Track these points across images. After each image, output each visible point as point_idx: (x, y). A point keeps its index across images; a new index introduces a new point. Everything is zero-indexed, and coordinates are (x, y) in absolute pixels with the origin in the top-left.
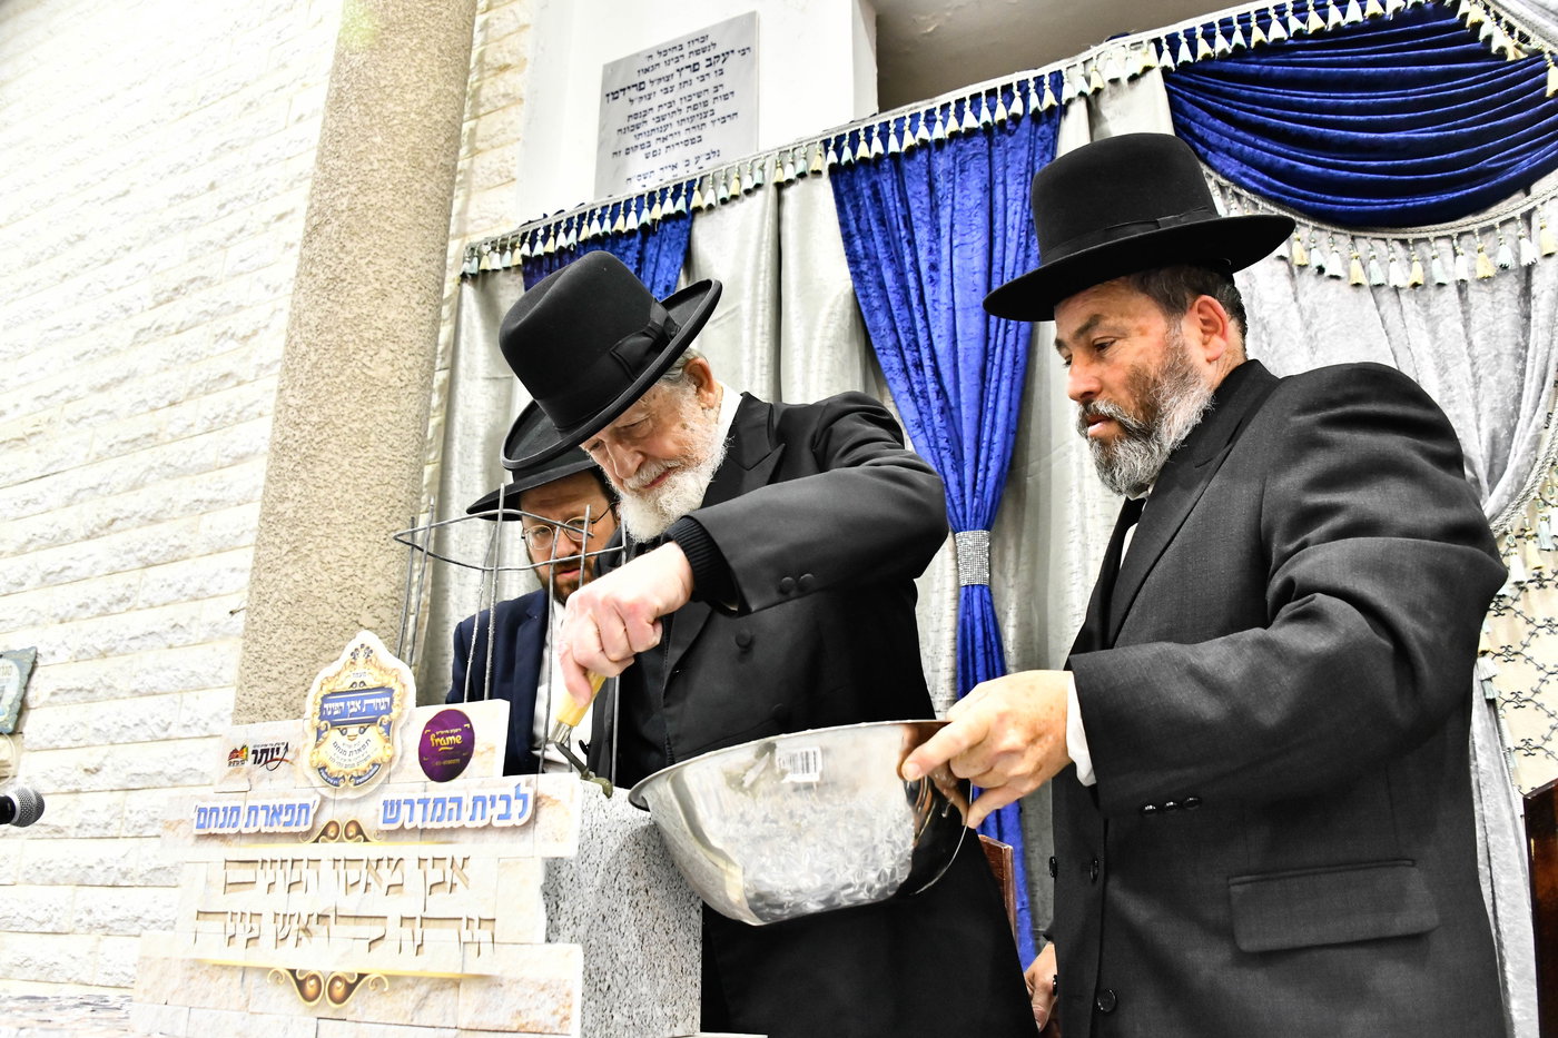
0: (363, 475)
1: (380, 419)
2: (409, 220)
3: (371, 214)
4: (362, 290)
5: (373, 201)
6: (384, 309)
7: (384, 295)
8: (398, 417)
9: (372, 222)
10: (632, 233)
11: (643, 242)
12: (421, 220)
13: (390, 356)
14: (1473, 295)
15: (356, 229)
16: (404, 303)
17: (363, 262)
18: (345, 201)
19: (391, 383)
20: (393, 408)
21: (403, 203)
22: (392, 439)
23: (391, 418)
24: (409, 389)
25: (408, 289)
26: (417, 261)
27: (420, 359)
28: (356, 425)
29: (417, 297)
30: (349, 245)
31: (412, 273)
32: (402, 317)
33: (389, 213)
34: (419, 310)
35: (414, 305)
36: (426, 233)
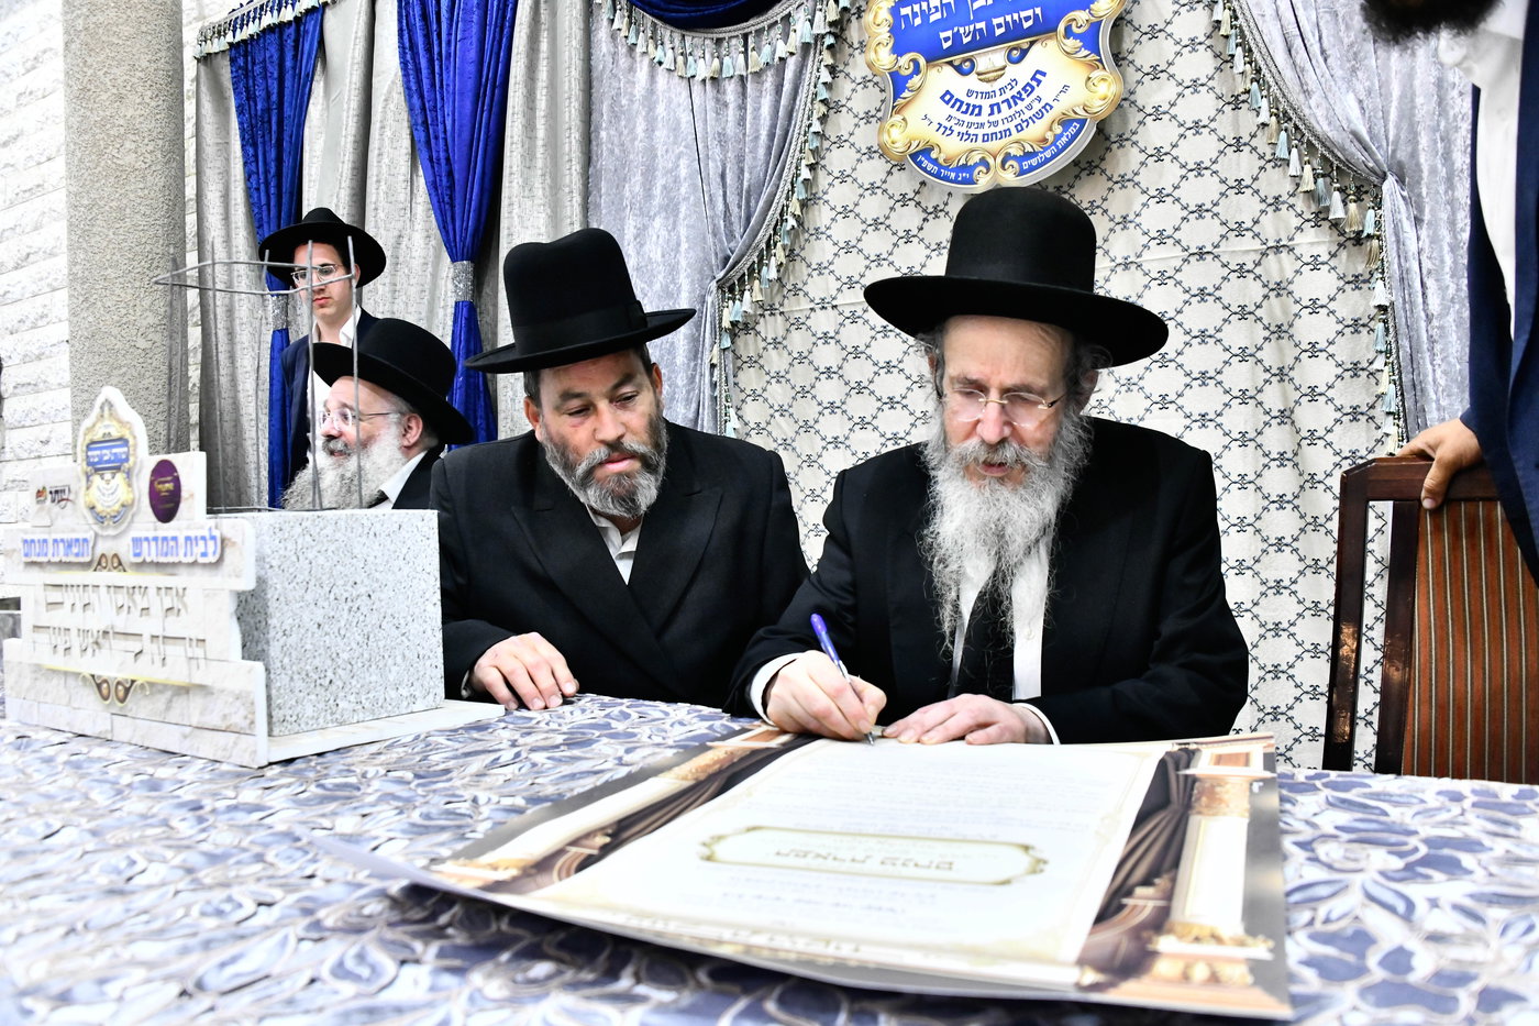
0: (125, 240)
1: (132, 196)
2: (132, 31)
3: (101, 31)
4: (104, 97)
5: (102, 20)
6: (123, 109)
7: (121, 98)
8: (146, 192)
9: (104, 38)
10: (290, 22)
11: (298, 31)
12: (144, 28)
13: (133, 146)
14: (749, 85)
15: (92, 46)
16: (138, 101)
17: (101, 73)
18: (80, 21)
19: (137, 166)
20: (142, 186)
21: (125, 17)
22: (143, 209)
23: (140, 194)
24: (153, 168)
25: (140, 89)
26: (145, 64)
27: (160, 142)
28: (114, 204)
29: (149, 93)
30: (89, 60)
31: (142, 75)
32: (139, 112)
33: (114, 29)
34: (153, 104)
35: (148, 101)
36: (149, 38)
